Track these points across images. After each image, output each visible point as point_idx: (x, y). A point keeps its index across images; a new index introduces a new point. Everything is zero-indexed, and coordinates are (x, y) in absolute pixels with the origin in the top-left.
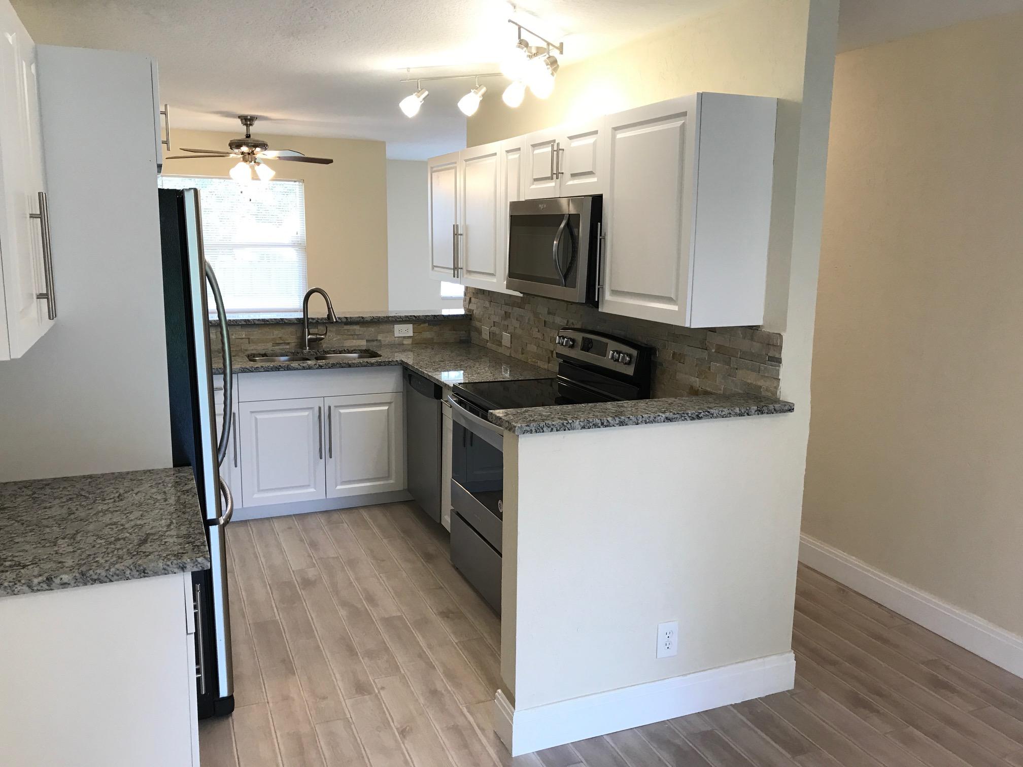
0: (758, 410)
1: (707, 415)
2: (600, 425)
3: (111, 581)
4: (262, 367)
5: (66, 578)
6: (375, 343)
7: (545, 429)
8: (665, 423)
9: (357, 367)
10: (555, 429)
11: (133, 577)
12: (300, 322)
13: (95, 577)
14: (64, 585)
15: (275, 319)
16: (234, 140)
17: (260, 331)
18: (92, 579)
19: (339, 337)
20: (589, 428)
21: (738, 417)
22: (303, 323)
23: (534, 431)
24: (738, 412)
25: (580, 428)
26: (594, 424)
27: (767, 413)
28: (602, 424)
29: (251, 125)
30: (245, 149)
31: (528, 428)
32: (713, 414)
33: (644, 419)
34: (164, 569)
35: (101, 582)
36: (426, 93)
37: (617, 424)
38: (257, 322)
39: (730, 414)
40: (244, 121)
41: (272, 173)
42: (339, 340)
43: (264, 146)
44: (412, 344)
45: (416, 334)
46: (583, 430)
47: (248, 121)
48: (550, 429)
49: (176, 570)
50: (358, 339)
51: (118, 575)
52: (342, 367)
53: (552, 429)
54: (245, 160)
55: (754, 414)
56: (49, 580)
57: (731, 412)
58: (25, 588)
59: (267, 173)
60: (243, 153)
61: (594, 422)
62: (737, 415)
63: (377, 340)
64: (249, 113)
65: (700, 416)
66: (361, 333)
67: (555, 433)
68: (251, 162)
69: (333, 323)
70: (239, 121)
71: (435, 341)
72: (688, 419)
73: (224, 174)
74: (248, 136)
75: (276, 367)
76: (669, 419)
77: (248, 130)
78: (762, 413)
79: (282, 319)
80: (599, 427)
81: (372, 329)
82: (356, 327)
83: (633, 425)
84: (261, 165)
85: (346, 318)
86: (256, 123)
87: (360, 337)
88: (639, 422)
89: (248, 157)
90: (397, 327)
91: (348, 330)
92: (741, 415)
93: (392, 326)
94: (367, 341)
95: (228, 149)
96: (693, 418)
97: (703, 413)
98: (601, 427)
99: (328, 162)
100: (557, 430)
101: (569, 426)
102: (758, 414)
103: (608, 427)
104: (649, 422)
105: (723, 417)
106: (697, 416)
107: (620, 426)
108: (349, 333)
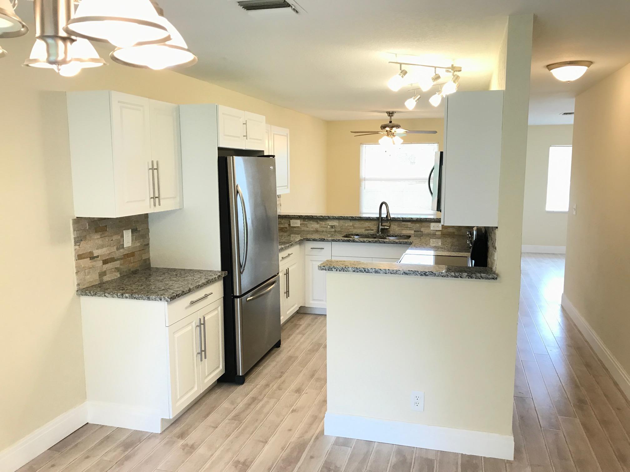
0: (468, 275)
1: (431, 274)
2: (363, 271)
3: (139, 299)
4: (341, 239)
5: (127, 295)
6: (419, 233)
7: (333, 269)
8: (403, 275)
9: (388, 243)
10: (338, 270)
11: (146, 300)
12: (378, 219)
13: (135, 297)
14: (126, 297)
15: (366, 217)
16: (383, 125)
17: (359, 223)
18: (134, 297)
19: (399, 228)
20: (357, 272)
21: (454, 278)
22: (380, 220)
23: (327, 269)
24: (453, 275)
25: (352, 271)
26: (360, 270)
27: (476, 278)
28: (365, 271)
29: (392, 116)
30: (388, 129)
31: (324, 268)
32: (435, 274)
33: (390, 271)
34: (155, 299)
35: (137, 299)
36: (419, 96)
37: (374, 272)
38: (357, 218)
39: (448, 275)
40: (388, 114)
41: (402, 141)
42: (400, 230)
43: (398, 126)
44: (441, 234)
45: (444, 229)
46: (354, 273)
47: (390, 114)
48: (336, 270)
49: (159, 300)
50: (410, 230)
51: (141, 298)
52: (381, 243)
53: (337, 270)
54: (388, 135)
55: (466, 278)
56: (122, 295)
57: (448, 274)
58: (116, 296)
59: (398, 140)
60: (387, 131)
61: (360, 269)
62: (452, 276)
63: (420, 231)
64: (391, 110)
65: (427, 274)
66: (411, 227)
67: (338, 272)
68: (391, 135)
69: (388, 220)
70: (386, 114)
71: (456, 234)
72: (418, 275)
73: (376, 142)
74: (391, 122)
75: (348, 240)
76: (406, 273)
77: (391, 118)
78: (472, 278)
79: (369, 217)
80: (363, 272)
81: (418, 225)
82: (409, 223)
83: (383, 273)
84: (395, 137)
85: (403, 218)
86: (395, 115)
87: (410, 229)
88: (387, 272)
89: (389, 134)
90: (432, 224)
91: (404, 225)
92: (456, 277)
93: (429, 224)
94: (415, 231)
95: (379, 129)
96: (422, 275)
97: (428, 273)
98: (365, 272)
99: (435, 132)
100: (340, 271)
101: (346, 269)
102: (469, 278)
103: (368, 273)
104: (393, 273)
105: (443, 277)
106: (424, 273)
107: (375, 273)
108: (405, 226)
